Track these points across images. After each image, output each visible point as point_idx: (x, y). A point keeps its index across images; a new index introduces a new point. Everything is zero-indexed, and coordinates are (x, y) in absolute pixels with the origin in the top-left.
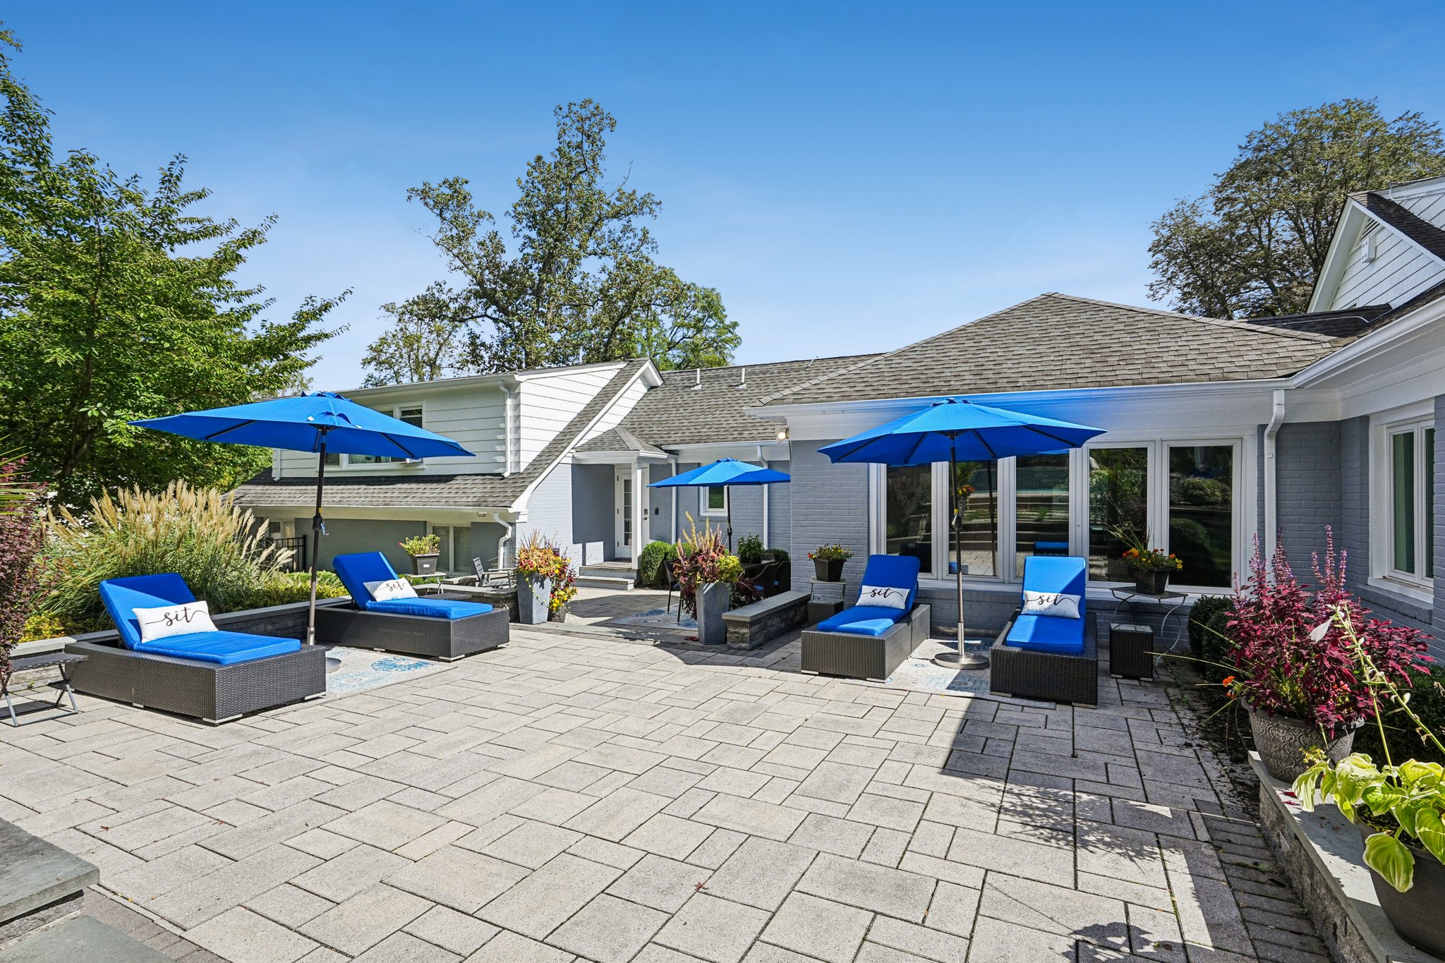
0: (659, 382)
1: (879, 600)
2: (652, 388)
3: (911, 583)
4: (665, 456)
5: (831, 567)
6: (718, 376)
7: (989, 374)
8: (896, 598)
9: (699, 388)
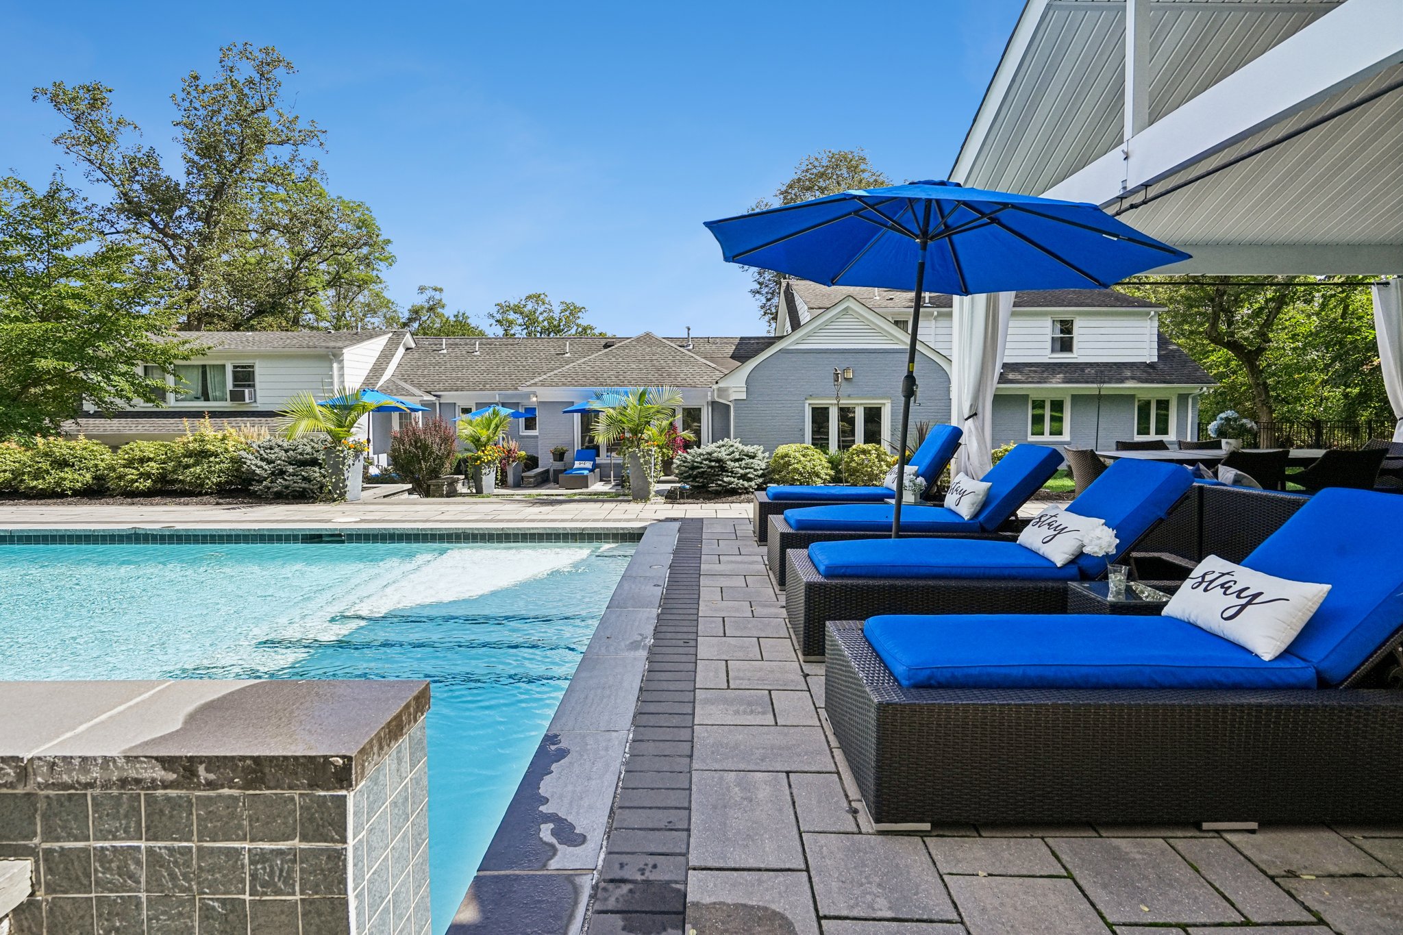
0: (413, 345)
1: (582, 466)
2: (407, 349)
3: (595, 460)
4: (434, 398)
5: (559, 455)
6: (457, 344)
7: (621, 377)
8: (589, 465)
9: (445, 351)
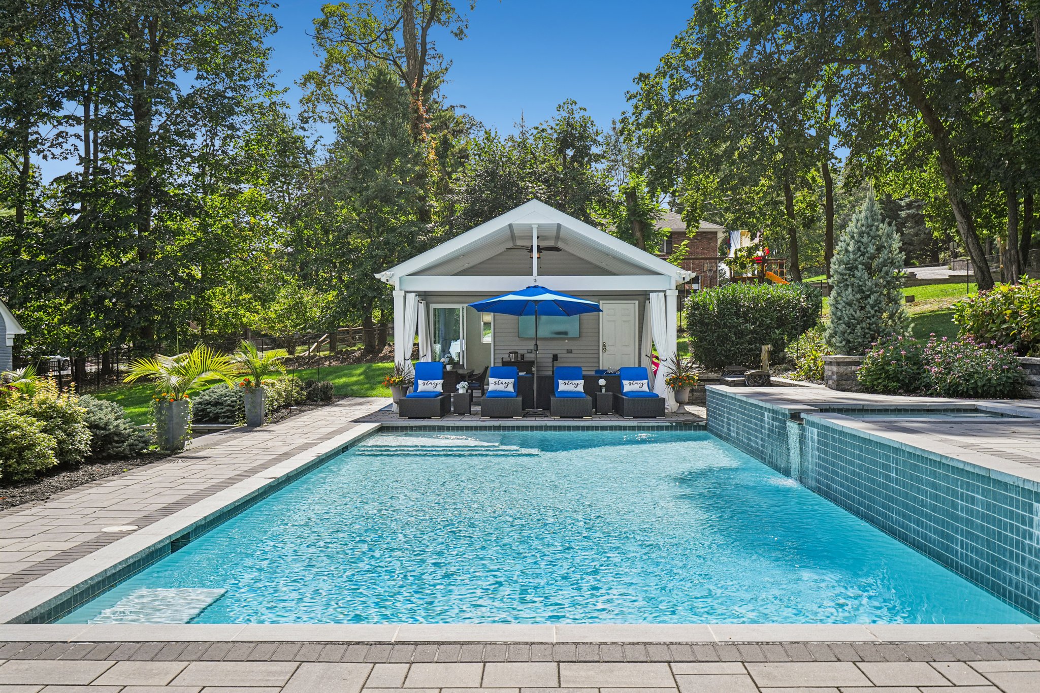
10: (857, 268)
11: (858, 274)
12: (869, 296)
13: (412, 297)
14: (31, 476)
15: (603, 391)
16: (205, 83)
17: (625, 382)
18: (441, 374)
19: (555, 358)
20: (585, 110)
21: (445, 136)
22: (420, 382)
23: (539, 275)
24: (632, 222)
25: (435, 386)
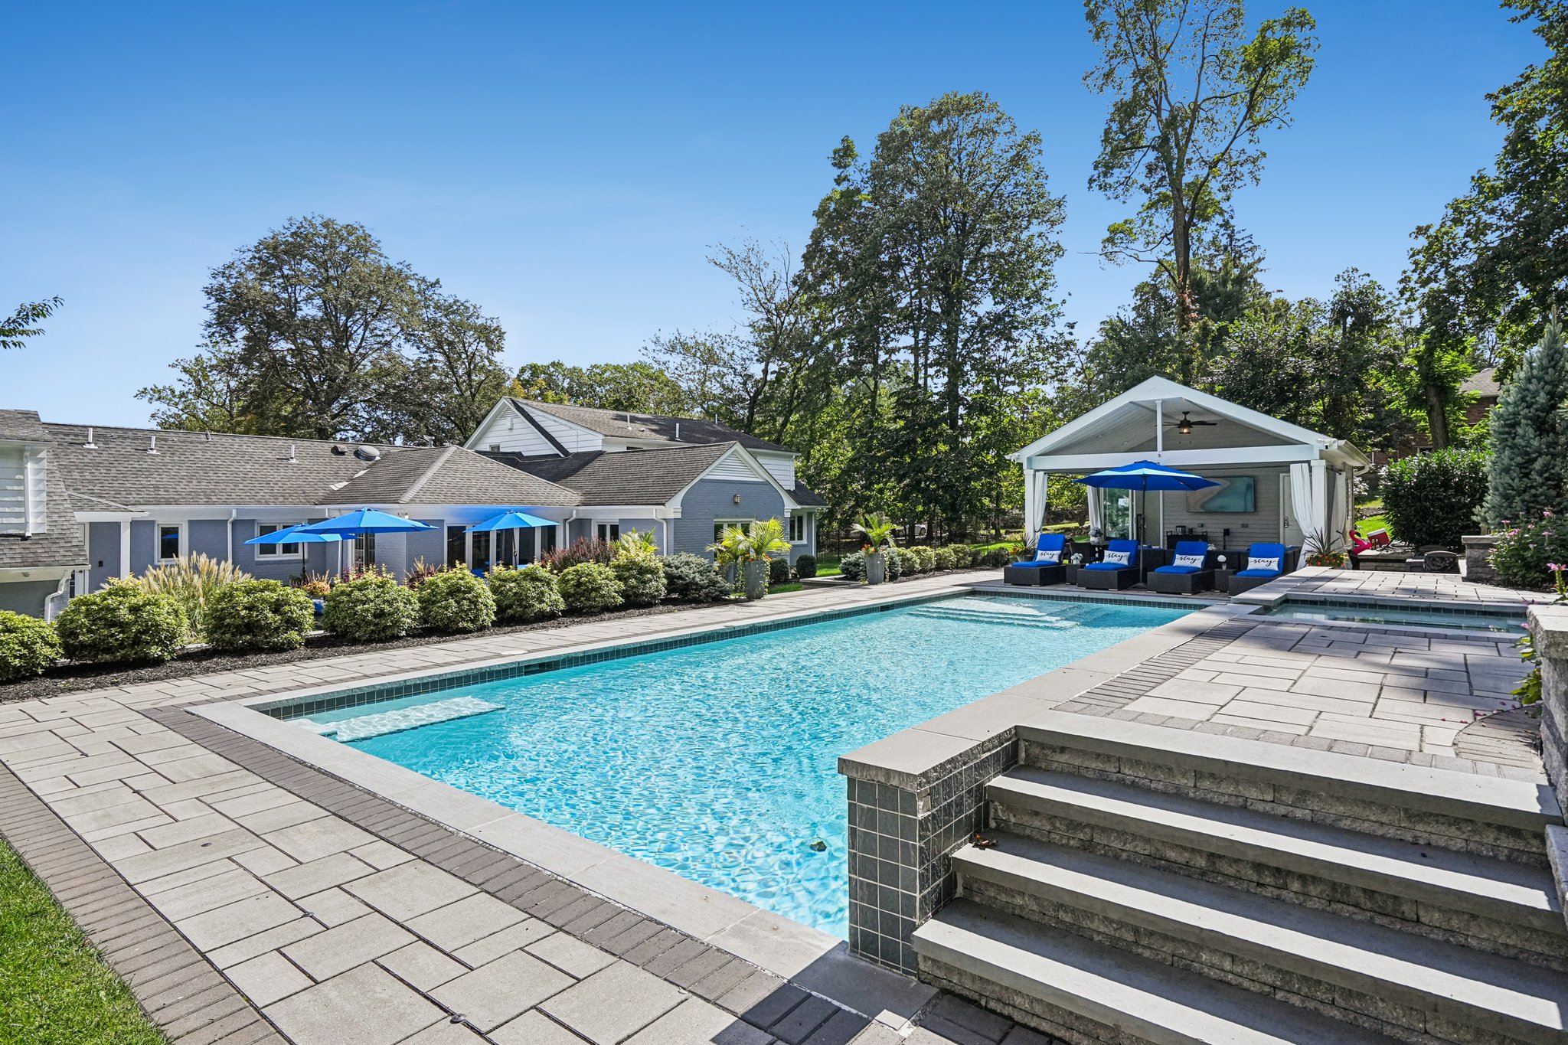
9: (92, 446)
10: (1519, 424)
11: (1520, 431)
12: (1535, 459)
13: (1040, 475)
14: (596, 610)
15: (1224, 567)
16: (1001, 307)
17: (1251, 559)
18: (1060, 546)
19: (1227, 532)
20: (1368, 275)
21: (1204, 323)
22: (1039, 552)
23: (1164, 449)
24: (1425, 388)
25: (1051, 556)
